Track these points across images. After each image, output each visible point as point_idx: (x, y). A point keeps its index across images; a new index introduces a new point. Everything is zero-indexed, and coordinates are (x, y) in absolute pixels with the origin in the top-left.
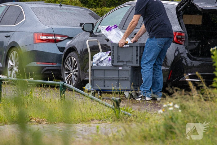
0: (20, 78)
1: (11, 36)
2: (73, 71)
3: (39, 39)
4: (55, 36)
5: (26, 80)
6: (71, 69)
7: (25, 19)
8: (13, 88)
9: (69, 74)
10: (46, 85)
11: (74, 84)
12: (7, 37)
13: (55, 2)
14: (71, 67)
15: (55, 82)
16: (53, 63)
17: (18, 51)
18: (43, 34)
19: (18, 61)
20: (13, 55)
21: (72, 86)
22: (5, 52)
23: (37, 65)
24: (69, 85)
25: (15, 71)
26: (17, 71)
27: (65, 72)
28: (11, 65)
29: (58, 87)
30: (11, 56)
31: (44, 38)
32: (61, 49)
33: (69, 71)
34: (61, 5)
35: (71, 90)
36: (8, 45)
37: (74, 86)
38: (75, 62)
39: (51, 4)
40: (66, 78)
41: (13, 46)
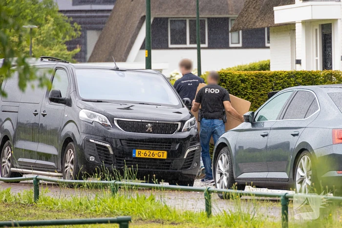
1: (300, 134)
3: (339, 137)
7: (319, 110)
12: (294, 135)
17: (310, 156)
19: (310, 170)
20: (304, 161)
22: (292, 158)
23: (337, 175)
25: (307, 184)
26: (310, 185)
28: (301, 176)
30: (301, 163)
36: (296, 147)
41: (303, 149)
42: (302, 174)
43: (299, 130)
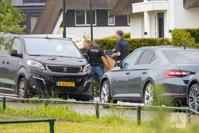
0: (155, 105)
1: (147, 73)
2: (196, 98)
3: (169, 75)
4: (181, 72)
5: (159, 107)
6: (194, 97)
7: (157, 59)
8: (150, 113)
9: (192, 101)
10: (175, 110)
11: (197, 109)
12: (143, 73)
13: (180, 46)
14: (194, 95)
15: (182, 108)
16: (180, 93)
17: (153, 85)
18: (172, 71)
19: (153, 92)
20: (149, 87)
21: (195, 111)
22: (142, 86)
23: (167, 95)
24: (192, 110)
25: (151, 100)
27: (190, 100)
28: (148, 96)
29: (184, 111)
30: (148, 89)
31: (173, 73)
32: (186, 82)
33: (193, 98)
34: (185, 48)
35: (194, 114)
36: (145, 80)
37: (196, 110)
38: (197, 92)
39: (177, 47)
40: (190, 104)
41: (149, 81)
42: (148, 94)
43: (146, 71)
